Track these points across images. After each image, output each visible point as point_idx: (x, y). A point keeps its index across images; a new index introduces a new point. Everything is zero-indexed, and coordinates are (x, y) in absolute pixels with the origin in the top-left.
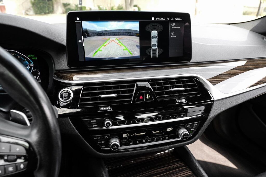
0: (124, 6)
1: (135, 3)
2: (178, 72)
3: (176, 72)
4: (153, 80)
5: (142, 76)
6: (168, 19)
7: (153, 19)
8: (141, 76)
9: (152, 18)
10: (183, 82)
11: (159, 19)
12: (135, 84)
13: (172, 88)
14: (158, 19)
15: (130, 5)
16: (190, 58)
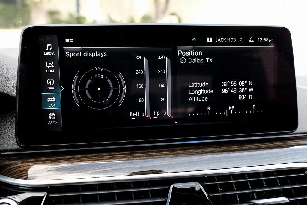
0: (153, 15)
1: (172, 8)
2: (269, 157)
3: (266, 158)
4: (211, 178)
5: (185, 168)
6: (241, 40)
7: (209, 40)
8: (183, 168)
9: (208, 38)
10: (284, 182)
11: (223, 40)
12: (169, 188)
13: (259, 198)
14: (219, 40)
15: (164, 12)
16: (295, 125)
